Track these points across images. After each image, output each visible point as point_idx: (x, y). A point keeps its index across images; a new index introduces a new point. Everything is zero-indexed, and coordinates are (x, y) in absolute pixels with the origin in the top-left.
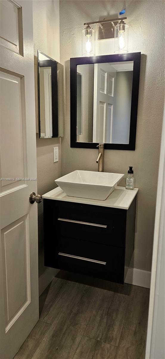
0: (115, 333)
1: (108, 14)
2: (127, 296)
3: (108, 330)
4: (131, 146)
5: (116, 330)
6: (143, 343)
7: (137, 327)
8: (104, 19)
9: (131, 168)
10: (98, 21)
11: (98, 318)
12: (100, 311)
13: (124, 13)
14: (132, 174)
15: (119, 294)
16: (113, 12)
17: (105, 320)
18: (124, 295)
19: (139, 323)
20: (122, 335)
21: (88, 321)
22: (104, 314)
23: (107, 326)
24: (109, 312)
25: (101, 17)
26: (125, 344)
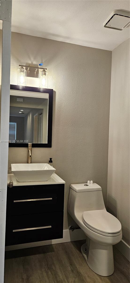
0: (61, 277)
1: (32, 63)
2: (53, 253)
3: (56, 278)
4: (49, 145)
5: (60, 275)
6: (80, 274)
7: (71, 267)
8: (29, 65)
9: (51, 159)
10: (25, 65)
11: (45, 274)
12: (42, 269)
13: (42, 65)
14: (52, 163)
15: (48, 254)
16: (35, 63)
17: (50, 273)
18: (51, 253)
19: (71, 265)
20: (65, 276)
21: (39, 279)
22: (47, 270)
23: (54, 276)
24: (49, 267)
25: (27, 63)
26: (71, 280)
